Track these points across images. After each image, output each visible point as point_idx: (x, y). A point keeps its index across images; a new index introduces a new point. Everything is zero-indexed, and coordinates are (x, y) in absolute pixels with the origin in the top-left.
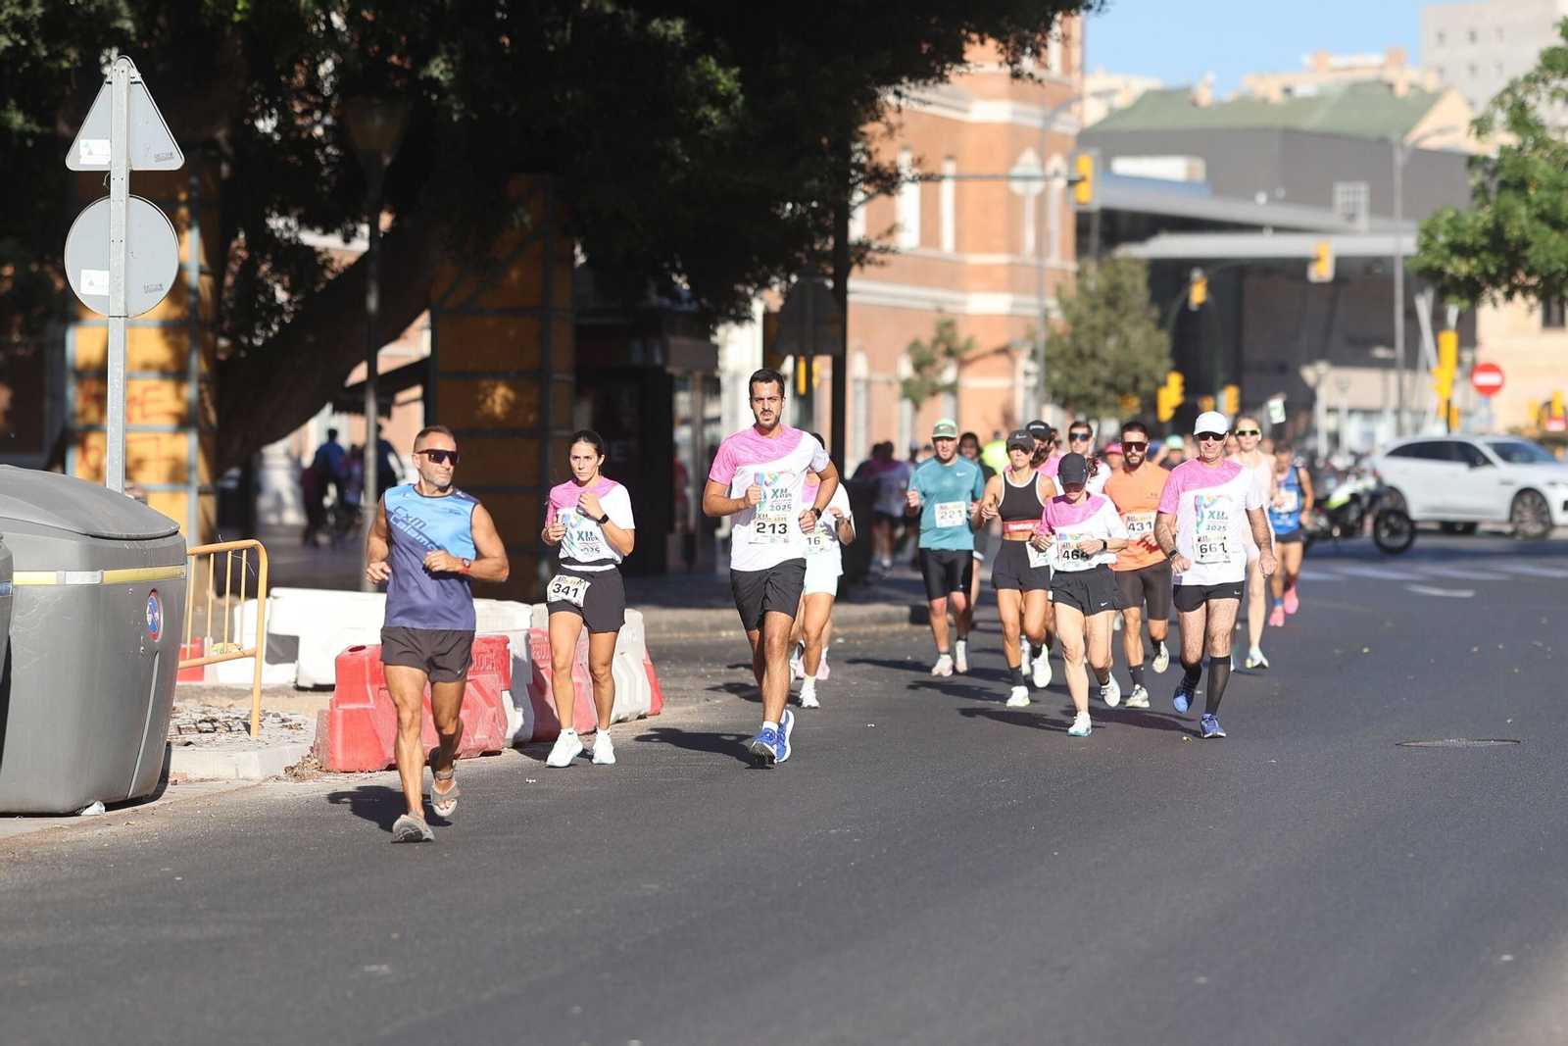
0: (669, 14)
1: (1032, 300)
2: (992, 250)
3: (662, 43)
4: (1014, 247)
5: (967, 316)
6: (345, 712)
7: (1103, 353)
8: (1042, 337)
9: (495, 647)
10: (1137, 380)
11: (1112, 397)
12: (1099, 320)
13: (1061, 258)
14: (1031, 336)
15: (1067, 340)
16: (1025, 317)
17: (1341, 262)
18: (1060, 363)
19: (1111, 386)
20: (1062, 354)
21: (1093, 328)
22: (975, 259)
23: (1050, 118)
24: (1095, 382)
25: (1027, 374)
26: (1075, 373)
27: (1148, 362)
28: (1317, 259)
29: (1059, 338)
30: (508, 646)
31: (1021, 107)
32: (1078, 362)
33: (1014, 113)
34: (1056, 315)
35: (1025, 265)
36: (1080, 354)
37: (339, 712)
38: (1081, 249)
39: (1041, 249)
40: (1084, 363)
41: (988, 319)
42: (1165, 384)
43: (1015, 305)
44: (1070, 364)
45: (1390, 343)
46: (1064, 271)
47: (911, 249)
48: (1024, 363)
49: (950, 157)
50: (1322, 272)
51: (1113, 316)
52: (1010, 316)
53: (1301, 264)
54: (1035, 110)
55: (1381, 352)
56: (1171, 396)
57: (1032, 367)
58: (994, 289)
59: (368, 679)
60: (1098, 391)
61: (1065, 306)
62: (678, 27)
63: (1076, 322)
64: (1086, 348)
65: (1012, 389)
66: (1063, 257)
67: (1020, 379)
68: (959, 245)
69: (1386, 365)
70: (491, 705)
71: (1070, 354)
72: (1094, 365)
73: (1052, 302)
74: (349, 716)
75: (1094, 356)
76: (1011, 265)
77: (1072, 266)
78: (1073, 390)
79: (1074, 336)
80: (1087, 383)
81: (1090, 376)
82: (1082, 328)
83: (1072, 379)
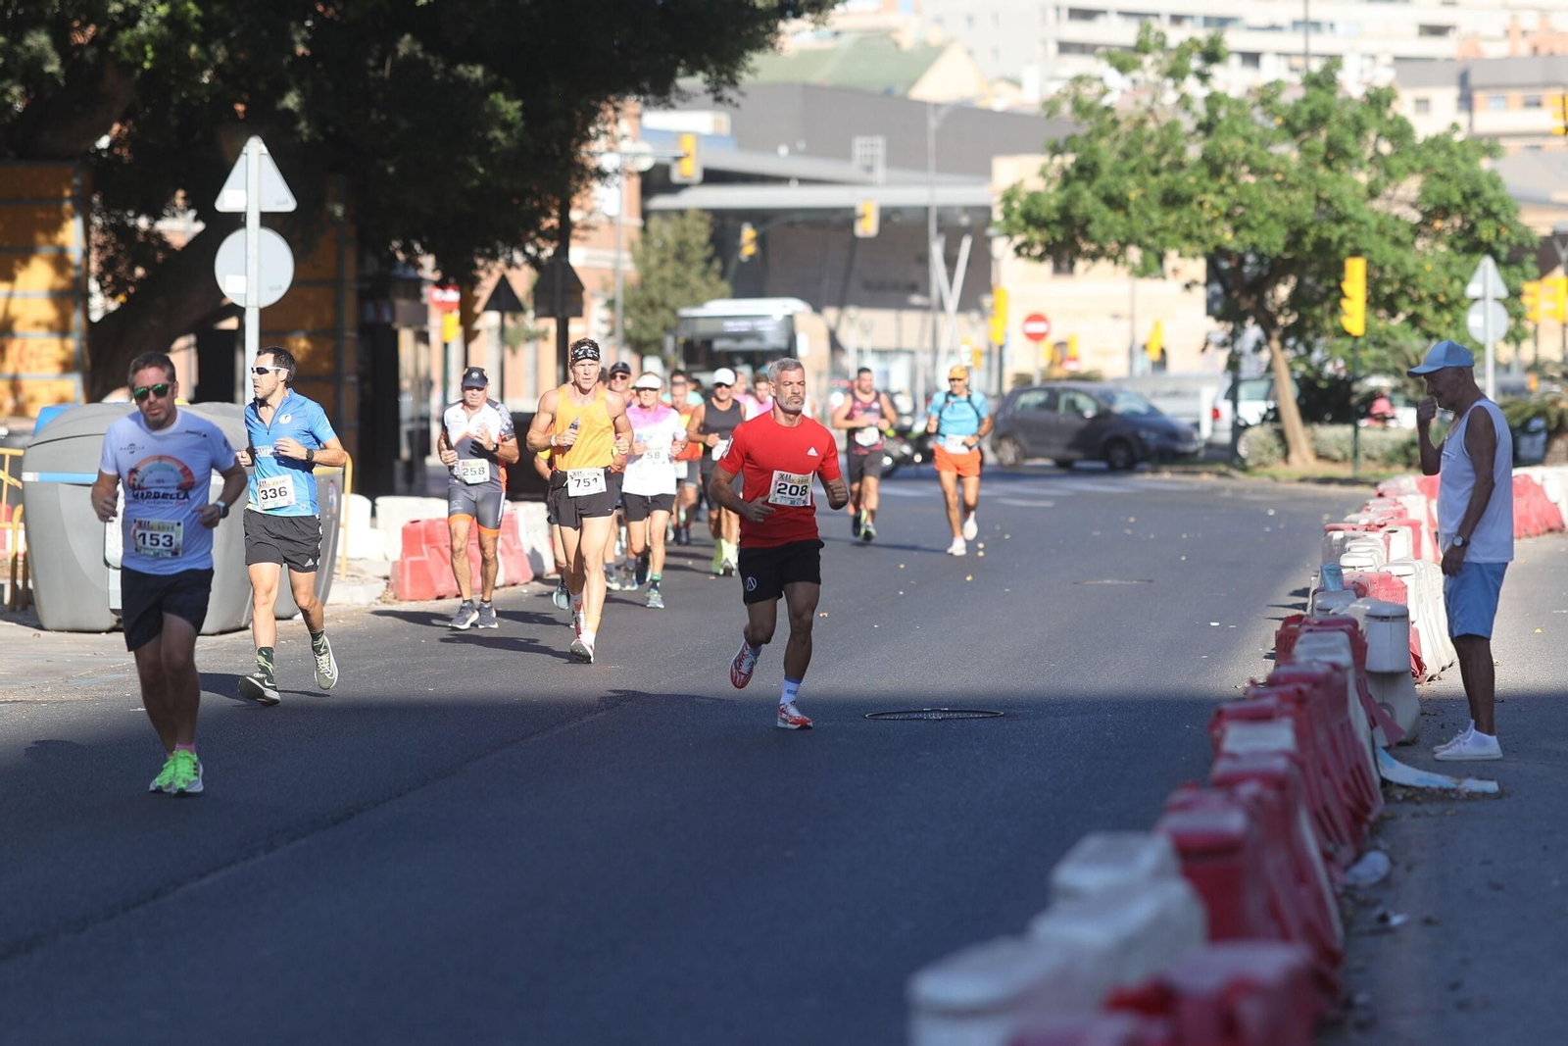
0: (472, 61)
1: (607, 254)
3: (462, 83)
6: (411, 562)
8: (619, 288)
12: (668, 272)
14: (605, 287)
15: (638, 291)
16: (599, 270)
17: (887, 215)
18: (634, 312)
20: (635, 303)
21: (663, 280)
24: (665, 329)
25: (601, 321)
26: (648, 320)
32: (649, 311)
34: (629, 268)
36: (651, 304)
37: (407, 562)
40: (655, 310)
44: (643, 311)
57: (606, 315)
59: (423, 541)
62: (478, 72)
64: (658, 298)
67: (595, 325)
71: (643, 304)
72: (663, 312)
74: (414, 566)
75: (664, 305)
77: (637, 222)
78: (646, 335)
79: (647, 287)
80: (658, 329)
81: (660, 323)
82: (652, 279)
83: (644, 325)
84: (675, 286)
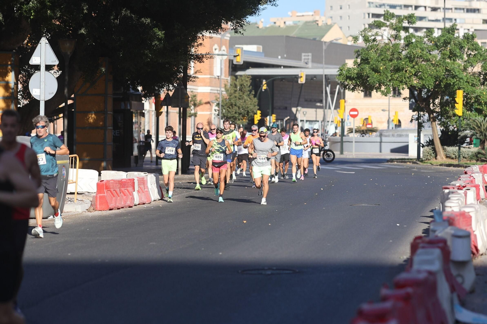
1: (219, 89)
2: (205, 74)
3: (143, 25)
4: (211, 73)
5: (198, 93)
7: (238, 104)
8: (220, 100)
9: (132, 181)
10: (248, 112)
12: (237, 95)
14: (217, 99)
15: (228, 100)
16: (214, 93)
19: (240, 114)
20: (226, 104)
21: (236, 97)
22: (201, 76)
24: (236, 113)
25: (215, 110)
26: (229, 110)
27: (252, 107)
28: (301, 77)
29: (226, 99)
30: (134, 181)
32: (231, 107)
34: (224, 93)
35: (215, 78)
36: (231, 105)
41: (204, 94)
42: (256, 114)
43: (211, 90)
44: (229, 107)
45: (321, 101)
46: (227, 80)
48: (214, 107)
50: (302, 81)
51: (241, 94)
52: (210, 93)
55: (318, 104)
56: (257, 117)
57: (217, 108)
58: (206, 86)
59: (105, 188)
60: (237, 115)
61: (227, 91)
62: (149, 20)
63: (230, 95)
64: (233, 102)
65: (211, 114)
66: (225, 77)
67: (213, 112)
69: (319, 108)
70: (131, 195)
71: (229, 105)
72: (236, 108)
73: (223, 89)
75: (235, 105)
78: (229, 115)
79: (230, 99)
80: (234, 113)
81: (235, 111)
82: (232, 97)
83: (229, 112)
84: (239, 99)
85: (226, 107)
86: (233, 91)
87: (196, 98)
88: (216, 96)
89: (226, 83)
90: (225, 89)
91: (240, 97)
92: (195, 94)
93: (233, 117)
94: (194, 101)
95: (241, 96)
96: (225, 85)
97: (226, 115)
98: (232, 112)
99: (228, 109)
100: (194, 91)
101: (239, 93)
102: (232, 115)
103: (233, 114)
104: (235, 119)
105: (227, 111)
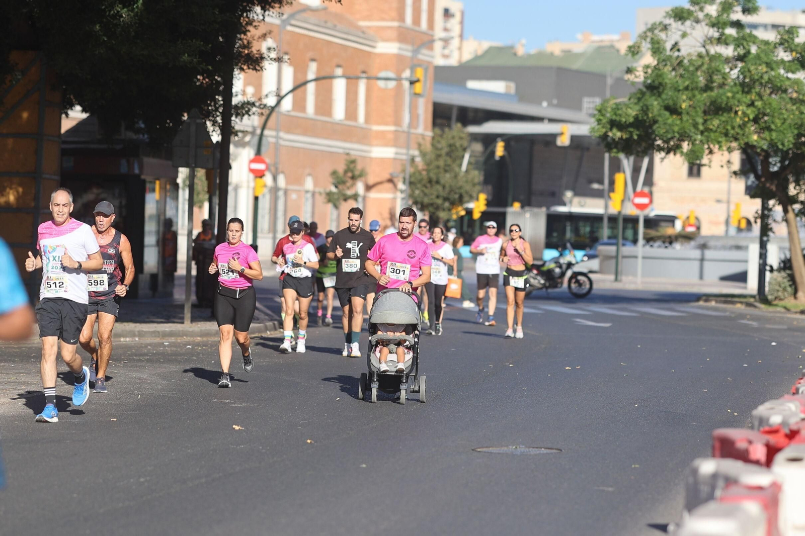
1: (404, 151)
2: (386, 124)
4: (397, 122)
5: (371, 158)
7: (442, 181)
8: (410, 170)
10: (461, 197)
11: (447, 204)
12: (441, 163)
13: (424, 129)
14: (404, 171)
15: (424, 173)
16: (401, 160)
19: (446, 199)
20: (420, 181)
21: (438, 167)
22: (376, 128)
23: (416, 51)
24: (438, 197)
25: (402, 191)
26: (427, 191)
27: (468, 187)
28: (562, 134)
29: (420, 172)
31: (404, 46)
32: (428, 185)
33: (400, 49)
34: (418, 159)
35: (404, 132)
36: (430, 181)
38: (434, 124)
39: (413, 123)
40: (432, 186)
41: (383, 160)
42: (476, 200)
43: (396, 153)
44: (425, 186)
45: (601, 182)
46: (423, 136)
47: (340, 120)
48: (401, 186)
49: (364, 72)
50: (564, 141)
51: (449, 161)
52: (395, 159)
53: (554, 136)
54: (410, 47)
55: (596, 186)
56: (479, 206)
58: (386, 145)
60: (439, 201)
61: (423, 154)
63: (428, 164)
64: (434, 178)
65: (394, 199)
66: (426, 129)
67: (399, 194)
68: (367, 120)
69: (599, 194)
71: (425, 181)
72: (439, 188)
73: (416, 153)
75: (438, 182)
76: (396, 131)
77: (429, 134)
78: (426, 200)
79: (428, 171)
80: (433, 197)
81: (435, 193)
82: (431, 167)
83: (425, 194)
84: (446, 171)
85: (419, 186)
86: (433, 156)
87: (355, 167)
88: (403, 165)
89: (421, 141)
90: (421, 152)
91: (447, 168)
92: (353, 158)
93: (432, 204)
94: (352, 171)
95: (449, 166)
96: (419, 145)
97: (419, 200)
98: (432, 194)
99: (424, 189)
100: (352, 152)
101: (446, 161)
102: (431, 202)
103: (432, 199)
104: (438, 208)
105: (422, 195)
